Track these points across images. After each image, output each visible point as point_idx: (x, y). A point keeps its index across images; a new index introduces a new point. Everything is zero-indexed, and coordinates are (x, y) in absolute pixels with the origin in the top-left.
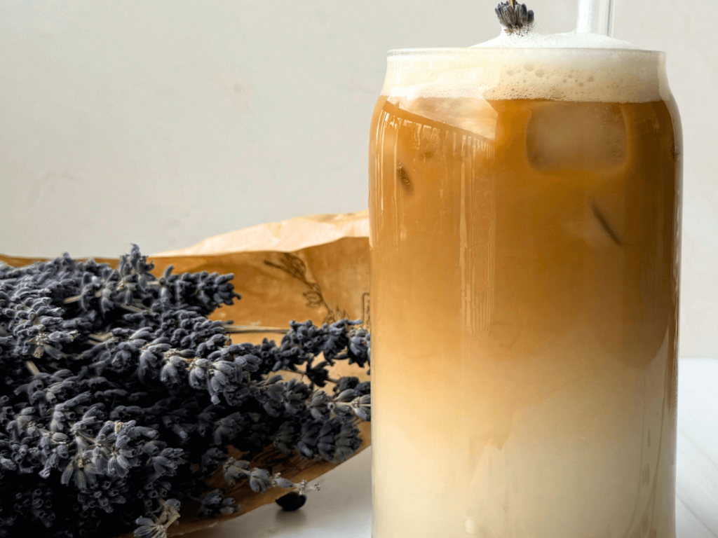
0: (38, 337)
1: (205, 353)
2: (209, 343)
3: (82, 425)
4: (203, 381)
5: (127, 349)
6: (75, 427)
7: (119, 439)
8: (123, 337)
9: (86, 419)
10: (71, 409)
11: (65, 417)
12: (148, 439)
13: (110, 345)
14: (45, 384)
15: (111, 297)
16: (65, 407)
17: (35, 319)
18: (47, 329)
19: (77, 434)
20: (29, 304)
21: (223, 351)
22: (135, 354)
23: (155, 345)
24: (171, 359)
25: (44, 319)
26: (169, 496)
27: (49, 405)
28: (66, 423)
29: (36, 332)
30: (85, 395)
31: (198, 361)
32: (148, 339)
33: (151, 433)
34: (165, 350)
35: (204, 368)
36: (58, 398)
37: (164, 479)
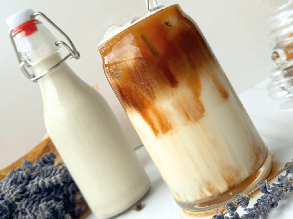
0: (11, 196)
1: (54, 174)
2: (54, 171)
3: (34, 210)
4: (56, 182)
5: (35, 185)
6: (33, 211)
7: (43, 208)
8: (33, 183)
9: (34, 208)
10: (30, 207)
11: (30, 210)
12: (53, 203)
13: (32, 186)
14: (21, 205)
15: (27, 174)
16: (28, 208)
17: (8, 192)
18: (12, 192)
19: (35, 212)
20: (6, 189)
21: (58, 171)
22: (38, 185)
23: (41, 180)
24: (46, 181)
25: (11, 191)
26: (66, 213)
27: (25, 209)
28: (30, 211)
29: (10, 195)
30: (32, 202)
31: (53, 178)
32: (38, 180)
33: (52, 201)
34: (44, 180)
35: (55, 178)
36: (26, 206)
37: (62, 210)
